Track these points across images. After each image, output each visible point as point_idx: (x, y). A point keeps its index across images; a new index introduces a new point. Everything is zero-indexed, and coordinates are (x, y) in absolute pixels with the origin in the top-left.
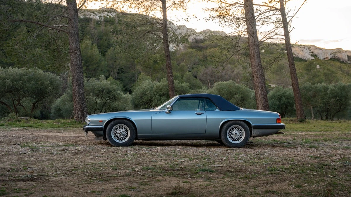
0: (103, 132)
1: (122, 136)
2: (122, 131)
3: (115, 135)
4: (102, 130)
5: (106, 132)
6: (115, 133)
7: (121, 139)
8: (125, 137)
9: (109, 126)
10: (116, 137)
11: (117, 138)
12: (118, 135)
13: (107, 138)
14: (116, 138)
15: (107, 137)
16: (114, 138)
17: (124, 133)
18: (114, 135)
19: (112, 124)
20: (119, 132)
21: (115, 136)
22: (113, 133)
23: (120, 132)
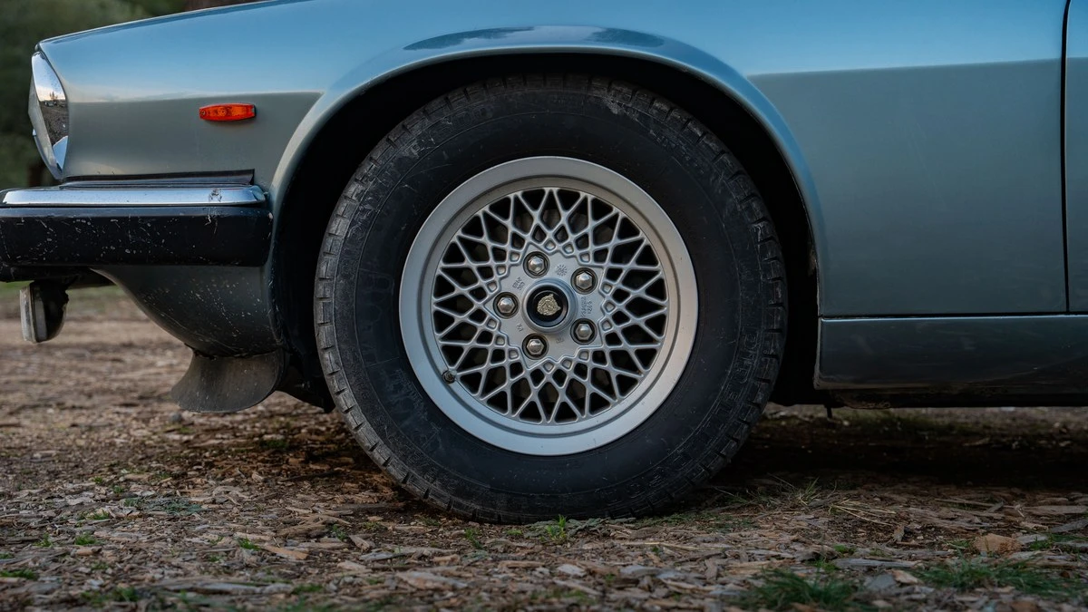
0: (274, 292)
1: (564, 353)
2: (563, 266)
3: (463, 332)
4: (257, 261)
5: (321, 289)
6: (459, 304)
7: (547, 396)
8: (621, 359)
9: (353, 189)
10: (475, 357)
11: (495, 377)
12: (512, 332)
13: (334, 385)
14: (471, 381)
15: (329, 360)
16: (447, 380)
17: (597, 306)
18: (436, 340)
19: (410, 149)
20: (516, 280)
21: (451, 354)
22: (432, 303)
23: (531, 284)
